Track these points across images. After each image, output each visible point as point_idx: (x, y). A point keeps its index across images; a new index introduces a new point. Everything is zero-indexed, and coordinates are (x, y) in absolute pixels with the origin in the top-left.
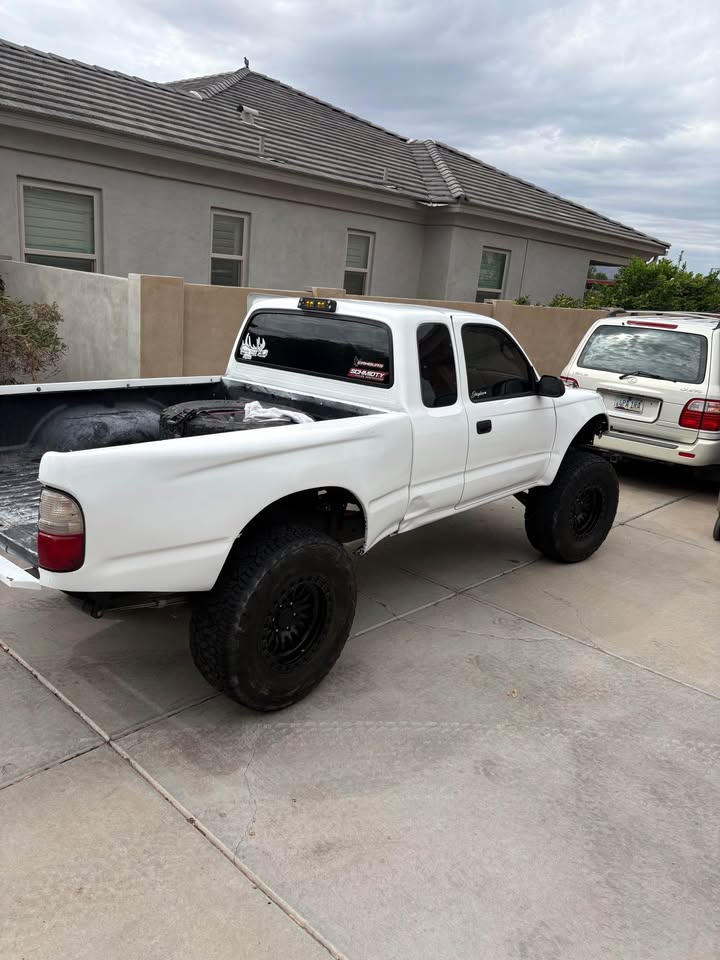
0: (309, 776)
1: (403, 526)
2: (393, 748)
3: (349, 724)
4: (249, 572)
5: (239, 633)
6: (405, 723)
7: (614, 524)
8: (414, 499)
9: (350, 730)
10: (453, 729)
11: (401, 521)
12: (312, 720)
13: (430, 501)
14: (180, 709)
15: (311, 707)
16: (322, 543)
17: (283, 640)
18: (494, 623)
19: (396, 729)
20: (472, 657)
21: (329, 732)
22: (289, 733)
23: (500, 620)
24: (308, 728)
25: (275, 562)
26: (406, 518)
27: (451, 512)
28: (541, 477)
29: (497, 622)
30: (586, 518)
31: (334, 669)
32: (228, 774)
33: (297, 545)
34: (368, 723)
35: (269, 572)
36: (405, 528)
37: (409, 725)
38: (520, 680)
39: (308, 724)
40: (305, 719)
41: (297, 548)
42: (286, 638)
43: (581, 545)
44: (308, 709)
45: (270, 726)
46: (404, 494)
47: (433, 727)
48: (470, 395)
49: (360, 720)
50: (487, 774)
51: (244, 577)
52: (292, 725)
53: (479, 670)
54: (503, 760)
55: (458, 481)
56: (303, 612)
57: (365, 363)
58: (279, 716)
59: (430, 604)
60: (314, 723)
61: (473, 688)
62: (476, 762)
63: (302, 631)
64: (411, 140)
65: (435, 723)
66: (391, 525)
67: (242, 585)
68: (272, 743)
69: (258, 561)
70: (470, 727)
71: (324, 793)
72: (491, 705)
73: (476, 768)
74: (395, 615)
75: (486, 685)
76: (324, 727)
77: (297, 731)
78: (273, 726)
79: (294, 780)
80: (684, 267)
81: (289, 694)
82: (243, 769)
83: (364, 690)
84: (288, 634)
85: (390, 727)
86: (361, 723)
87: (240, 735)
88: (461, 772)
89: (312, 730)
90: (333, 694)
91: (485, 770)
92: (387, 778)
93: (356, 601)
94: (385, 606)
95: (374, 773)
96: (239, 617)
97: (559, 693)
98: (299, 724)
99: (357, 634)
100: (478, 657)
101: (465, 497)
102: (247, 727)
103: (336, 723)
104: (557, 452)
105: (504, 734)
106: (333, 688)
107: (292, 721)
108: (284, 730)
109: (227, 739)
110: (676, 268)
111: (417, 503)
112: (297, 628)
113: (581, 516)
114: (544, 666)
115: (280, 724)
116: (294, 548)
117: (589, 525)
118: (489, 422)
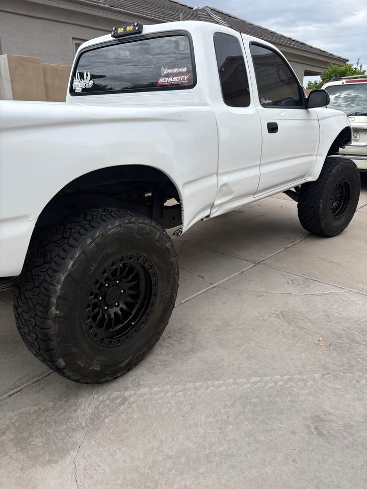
0: (142, 456)
1: (213, 211)
2: (223, 411)
3: (180, 387)
4: (62, 254)
5: (56, 316)
6: (231, 380)
7: (357, 208)
8: (222, 186)
9: (181, 393)
10: (276, 382)
11: (212, 206)
12: (145, 386)
13: (235, 189)
14: (22, 386)
15: (145, 372)
16: (139, 223)
17: (113, 316)
18: (288, 283)
19: (223, 388)
20: (278, 313)
21: (161, 398)
22: (123, 404)
23: (292, 281)
24: (142, 395)
25: (89, 241)
26: (216, 203)
27: (250, 199)
28: (310, 175)
29: (290, 282)
30: (339, 205)
31: (165, 334)
32: (57, 462)
33: (112, 224)
34: (197, 385)
35: (83, 252)
36: (216, 213)
37: (234, 383)
38: (322, 329)
39: (143, 390)
40: (139, 386)
41: (113, 227)
42: (116, 313)
43: (337, 223)
44: (142, 374)
45: (106, 396)
46: (213, 180)
47: (257, 382)
48: (260, 101)
49: (190, 382)
50: (320, 434)
51: (57, 259)
52: (127, 394)
53: (286, 324)
54: (330, 414)
55: (255, 172)
56: (130, 288)
57: (170, 71)
58: (115, 385)
59: (237, 273)
60: (146, 390)
61: (285, 340)
62: (306, 419)
63: (130, 305)
64: (195, 8)
65: (258, 379)
66: (204, 209)
67: (54, 266)
68: (106, 417)
69: (72, 241)
70: (290, 380)
71: (156, 477)
72: (303, 355)
73: (308, 427)
74: (211, 284)
75: (294, 336)
76: (157, 392)
77: (132, 400)
78: (109, 396)
79: (125, 462)
80: (361, 67)
81: (122, 365)
82: (73, 454)
83: (192, 350)
84: (117, 310)
85: (219, 386)
86: (190, 385)
87: (75, 411)
88: (293, 433)
89: (146, 397)
90: (164, 358)
91: (316, 428)
92: (221, 449)
93: (178, 274)
94: (203, 277)
95: (207, 444)
96: (54, 300)
97: (358, 338)
98: (133, 392)
99: (183, 302)
100: (282, 312)
101: (260, 188)
102: (83, 400)
103: (168, 387)
104: (320, 155)
105: (323, 384)
106: (164, 351)
107: (126, 389)
108: (118, 401)
109: (62, 416)
110: (356, 69)
111: (224, 189)
112: (126, 303)
113: (335, 204)
114: (337, 315)
115: (115, 394)
116: (110, 227)
117: (341, 210)
118: (276, 124)
